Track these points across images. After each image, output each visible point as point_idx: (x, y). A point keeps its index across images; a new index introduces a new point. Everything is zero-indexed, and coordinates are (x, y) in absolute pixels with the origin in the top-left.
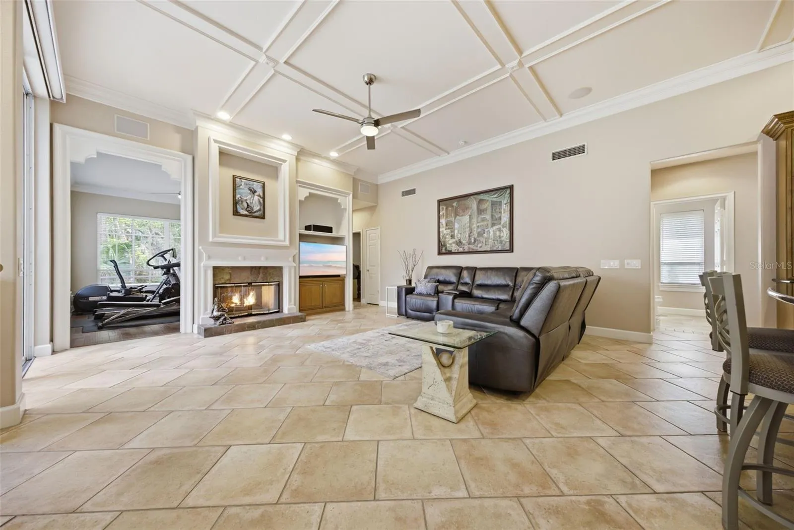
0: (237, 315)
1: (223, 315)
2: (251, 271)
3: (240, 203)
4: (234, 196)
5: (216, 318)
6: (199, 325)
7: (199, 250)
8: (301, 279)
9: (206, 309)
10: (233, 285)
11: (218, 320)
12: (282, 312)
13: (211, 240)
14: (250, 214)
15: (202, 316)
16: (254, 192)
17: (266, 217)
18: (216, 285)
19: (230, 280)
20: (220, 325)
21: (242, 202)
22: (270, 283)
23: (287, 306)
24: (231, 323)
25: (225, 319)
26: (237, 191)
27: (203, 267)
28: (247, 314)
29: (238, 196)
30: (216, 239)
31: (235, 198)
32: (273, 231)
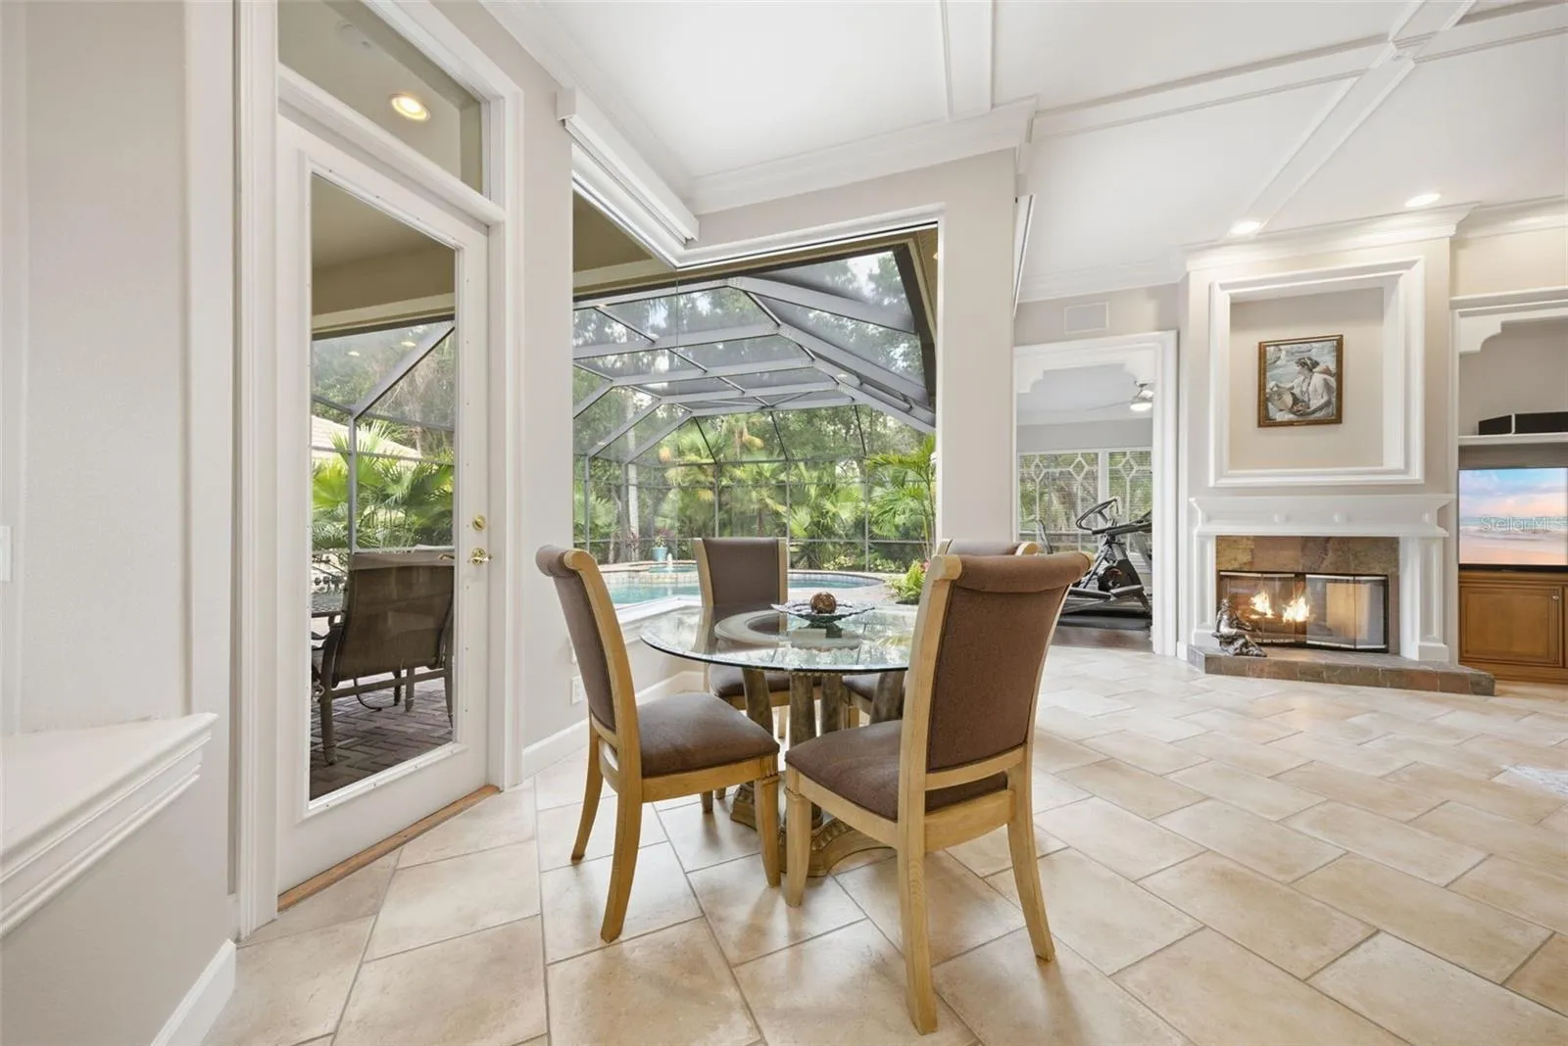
0: (1269, 641)
1: (1243, 637)
2: (1303, 549)
3: (1276, 397)
4: (1262, 386)
5: (1228, 640)
6: (1189, 646)
7: (1189, 504)
8: (1464, 574)
9: (1203, 618)
10: (1259, 575)
11: (1231, 643)
12: (1398, 653)
13: (1212, 483)
14: (1301, 419)
15: (1195, 630)
16: (1309, 366)
17: (1343, 419)
18: (1222, 573)
19: (1251, 563)
20: (1237, 654)
21: (1280, 395)
22: (1357, 578)
23: (1418, 642)
24: (1260, 656)
25: (1246, 645)
26: (1268, 374)
27: (1198, 536)
28: (1293, 641)
29: (1271, 384)
30: (1224, 482)
31: (1265, 389)
32: (1372, 450)
